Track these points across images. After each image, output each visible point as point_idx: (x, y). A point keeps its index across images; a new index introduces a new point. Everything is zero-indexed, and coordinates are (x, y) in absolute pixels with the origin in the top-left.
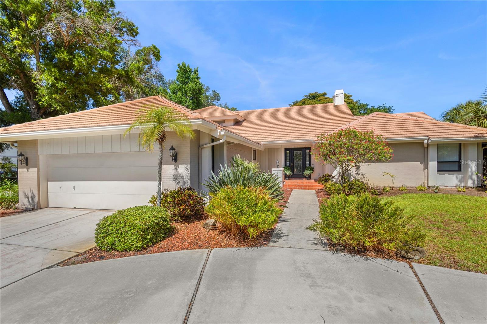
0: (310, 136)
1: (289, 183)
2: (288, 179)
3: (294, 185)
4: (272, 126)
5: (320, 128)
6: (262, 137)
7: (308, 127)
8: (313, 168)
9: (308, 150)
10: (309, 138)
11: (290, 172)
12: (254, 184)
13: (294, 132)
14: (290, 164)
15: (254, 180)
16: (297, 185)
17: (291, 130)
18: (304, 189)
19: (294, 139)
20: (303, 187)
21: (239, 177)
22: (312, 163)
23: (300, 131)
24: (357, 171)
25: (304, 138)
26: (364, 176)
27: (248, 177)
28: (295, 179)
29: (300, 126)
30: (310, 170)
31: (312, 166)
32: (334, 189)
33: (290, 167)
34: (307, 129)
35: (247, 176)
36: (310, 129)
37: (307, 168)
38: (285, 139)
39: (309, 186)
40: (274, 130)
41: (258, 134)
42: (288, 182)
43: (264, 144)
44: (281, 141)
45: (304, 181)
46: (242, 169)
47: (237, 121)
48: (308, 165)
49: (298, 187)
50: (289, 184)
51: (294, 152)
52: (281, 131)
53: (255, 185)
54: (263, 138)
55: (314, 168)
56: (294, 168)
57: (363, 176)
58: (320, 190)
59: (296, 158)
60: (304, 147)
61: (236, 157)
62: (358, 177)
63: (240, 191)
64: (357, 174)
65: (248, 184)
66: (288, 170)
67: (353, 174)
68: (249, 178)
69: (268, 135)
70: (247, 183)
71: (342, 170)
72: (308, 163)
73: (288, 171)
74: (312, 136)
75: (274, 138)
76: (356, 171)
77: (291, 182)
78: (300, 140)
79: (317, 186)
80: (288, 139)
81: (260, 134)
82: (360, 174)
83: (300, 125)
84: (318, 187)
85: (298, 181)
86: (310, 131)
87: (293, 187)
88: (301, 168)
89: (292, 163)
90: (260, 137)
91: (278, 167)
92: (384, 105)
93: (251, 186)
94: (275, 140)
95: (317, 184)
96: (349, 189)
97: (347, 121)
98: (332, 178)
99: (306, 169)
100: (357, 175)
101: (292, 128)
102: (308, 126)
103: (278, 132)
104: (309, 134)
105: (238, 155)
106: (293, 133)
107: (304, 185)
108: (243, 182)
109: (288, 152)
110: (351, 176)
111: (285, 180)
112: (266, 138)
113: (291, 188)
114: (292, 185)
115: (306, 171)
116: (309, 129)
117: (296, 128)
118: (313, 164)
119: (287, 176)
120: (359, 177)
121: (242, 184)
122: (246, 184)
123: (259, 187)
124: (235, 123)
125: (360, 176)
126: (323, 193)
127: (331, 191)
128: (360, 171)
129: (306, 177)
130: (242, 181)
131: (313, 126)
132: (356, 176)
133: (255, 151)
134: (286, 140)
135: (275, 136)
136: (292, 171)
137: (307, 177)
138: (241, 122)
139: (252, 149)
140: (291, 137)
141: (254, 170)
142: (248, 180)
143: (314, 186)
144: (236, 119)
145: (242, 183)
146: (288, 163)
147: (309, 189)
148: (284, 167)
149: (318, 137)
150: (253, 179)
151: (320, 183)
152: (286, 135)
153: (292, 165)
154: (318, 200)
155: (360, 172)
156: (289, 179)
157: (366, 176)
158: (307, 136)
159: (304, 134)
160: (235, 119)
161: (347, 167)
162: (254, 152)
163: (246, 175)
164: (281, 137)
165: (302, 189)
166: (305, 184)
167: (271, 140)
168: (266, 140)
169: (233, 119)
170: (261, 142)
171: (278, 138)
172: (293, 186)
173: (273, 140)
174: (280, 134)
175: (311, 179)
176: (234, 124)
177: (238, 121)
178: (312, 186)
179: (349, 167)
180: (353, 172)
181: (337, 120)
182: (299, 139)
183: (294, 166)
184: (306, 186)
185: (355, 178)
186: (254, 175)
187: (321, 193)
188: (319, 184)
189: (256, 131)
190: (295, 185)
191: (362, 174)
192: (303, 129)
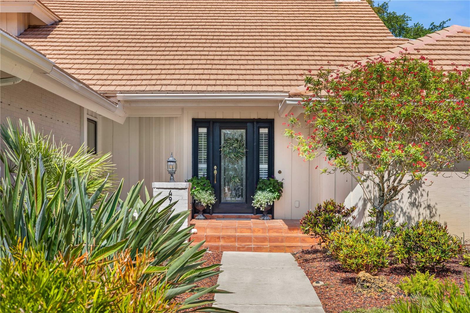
0: (273, 83)
1: (208, 230)
2: (202, 217)
3: (223, 238)
4: (150, 45)
5: (300, 62)
6: (120, 77)
7: (266, 58)
8: (281, 185)
9: (264, 127)
10: (270, 88)
11: (211, 195)
12: (94, 240)
13: (224, 67)
14: (209, 170)
15: (93, 222)
16: (235, 237)
17: (212, 62)
18: (258, 249)
19: (224, 88)
20: (253, 245)
21: (27, 206)
22: (277, 169)
23: (242, 67)
24: (414, 195)
25: (255, 88)
26: (434, 210)
27: (65, 211)
28: (224, 218)
29: (241, 53)
30: (270, 191)
31: (278, 177)
32: (366, 253)
33: (208, 178)
34: (263, 62)
35: (60, 205)
36: (273, 62)
37: (264, 183)
38: (194, 88)
39: (271, 240)
40: (159, 57)
41: (103, 67)
42: (204, 229)
43: (126, 101)
44: (182, 92)
45: (254, 224)
46: (40, 175)
47: (33, 23)
48: (264, 175)
49: (236, 244)
50: (209, 233)
51: (223, 131)
52: (181, 62)
53: (97, 242)
54: (123, 82)
55: (282, 183)
56: (222, 183)
57: (431, 212)
58: (308, 252)
59: (229, 153)
60: (252, 117)
61: (15, 126)
62: (417, 213)
63: (24, 281)
64: (413, 204)
65: (68, 238)
66: (203, 190)
67: (401, 204)
68: (71, 212)
69: (140, 72)
70: (61, 235)
71: (381, 190)
72: (264, 167)
73: (203, 193)
74: (278, 83)
75: (159, 82)
76: (411, 196)
77: (216, 229)
78: (244, 92)
79: (298, 242)
80: (204, 88)
81: (112, 67)
82: (423, 206)
83: (240, 49)
84: (299, 244)
85: (236, 223)
86: (270, 67)
87: (222, 243)
88: (244, 183)
89: (215, 167)
90: (110, 77)
91: (172, 176)
92: (444, 23)
93: (80, 248)
94: (164, 88)
95: (298, 234)
96: (406, 253)
97: (377, 46)
98: (347, 215)
99: (258, 187)
100: (415, 208)
101: (216, 57)
102: (263, 53)
103: (172, 67)
104: (270, 77)
105: (25, 121)
106: (220, 72)
107: (256, 238)
108: (43, 231)
109: (203, 130)
110: (396, 210)
111: (194, 221)
112: (134, 83)
113: (217, 248)
114: (219, 238)
115: (259, 192)
116: (270, 62)
117: (230, 57)
118: (280, 172)
119: (199, 208)
120: (419, 214)
121: (40, 239)
122: (56, 238)
123: (119, 252)
124: (25, 31)
125: (421, 210)
126: (323, 263)
127: (356, 257)
128: (422, 195)
129: (258, 211)
130: (38, 226)
131: (279, 53)
132: (409, 210)
133: (95, 123)
134: (198, 92)
135: (163, 77)
136: (217, 192)
137: (262, 212)
138: (46, 26)
139: (86, 117)
140: (213, 82)
141: (92, 180)
142: (65, 223)
143: (288, 239)
144: (29, 15)
145: (37, 235)
146: (203, 166)
147: (272, 249)
148: (190, 178)
149: (309, 81)
150: (89, 218)
151: (307, 232)
152: (197, 77)
153: (215, 172)
154: (315, 287)
155: (422, 200)
156: (206, 218)
157: (438, 213)
158: (263, 83)
159: (256, 77)
160: (24, 14)
161: (394, 181)
162: (92, 125)
163: (56, 198)
164: (183, 82)
165: (249, 249)
166: (260, 234)
167: (148, 88)
168: (133, 88)
169: (19, 14)
170: (115, 92)
171: (174, 82)
172: (221, 240)
173: (158, 88)
174: (177, 72)
175: (273, 218)
176: (22, 31)
177: (37, 23)
178: (282, 241)
179: (400, 180)
180: (403, 200)
181: (346, 42)
182: (241, 88)
183: (223, 176)
184: (264, 240)
185: (410, 218)
186: (95, 200)
187: (316, 264)
188: (306, 235)
189: (97, 57)
190: (229, 238)
191: (429, 207)
192: (250, 62)
